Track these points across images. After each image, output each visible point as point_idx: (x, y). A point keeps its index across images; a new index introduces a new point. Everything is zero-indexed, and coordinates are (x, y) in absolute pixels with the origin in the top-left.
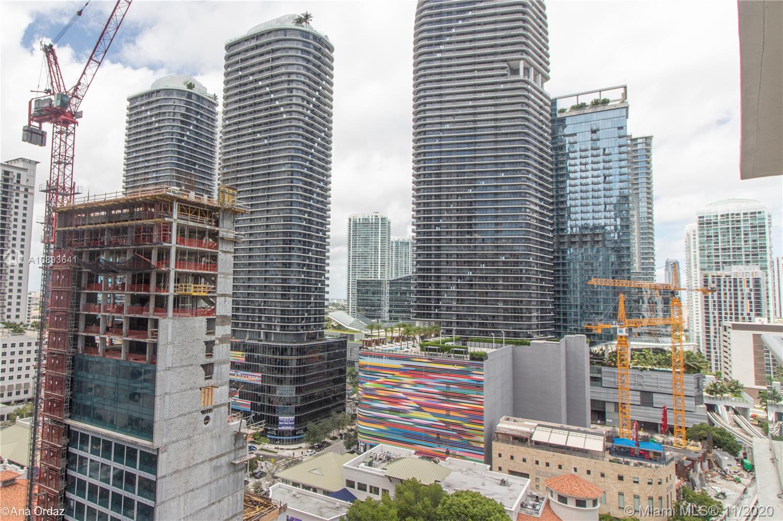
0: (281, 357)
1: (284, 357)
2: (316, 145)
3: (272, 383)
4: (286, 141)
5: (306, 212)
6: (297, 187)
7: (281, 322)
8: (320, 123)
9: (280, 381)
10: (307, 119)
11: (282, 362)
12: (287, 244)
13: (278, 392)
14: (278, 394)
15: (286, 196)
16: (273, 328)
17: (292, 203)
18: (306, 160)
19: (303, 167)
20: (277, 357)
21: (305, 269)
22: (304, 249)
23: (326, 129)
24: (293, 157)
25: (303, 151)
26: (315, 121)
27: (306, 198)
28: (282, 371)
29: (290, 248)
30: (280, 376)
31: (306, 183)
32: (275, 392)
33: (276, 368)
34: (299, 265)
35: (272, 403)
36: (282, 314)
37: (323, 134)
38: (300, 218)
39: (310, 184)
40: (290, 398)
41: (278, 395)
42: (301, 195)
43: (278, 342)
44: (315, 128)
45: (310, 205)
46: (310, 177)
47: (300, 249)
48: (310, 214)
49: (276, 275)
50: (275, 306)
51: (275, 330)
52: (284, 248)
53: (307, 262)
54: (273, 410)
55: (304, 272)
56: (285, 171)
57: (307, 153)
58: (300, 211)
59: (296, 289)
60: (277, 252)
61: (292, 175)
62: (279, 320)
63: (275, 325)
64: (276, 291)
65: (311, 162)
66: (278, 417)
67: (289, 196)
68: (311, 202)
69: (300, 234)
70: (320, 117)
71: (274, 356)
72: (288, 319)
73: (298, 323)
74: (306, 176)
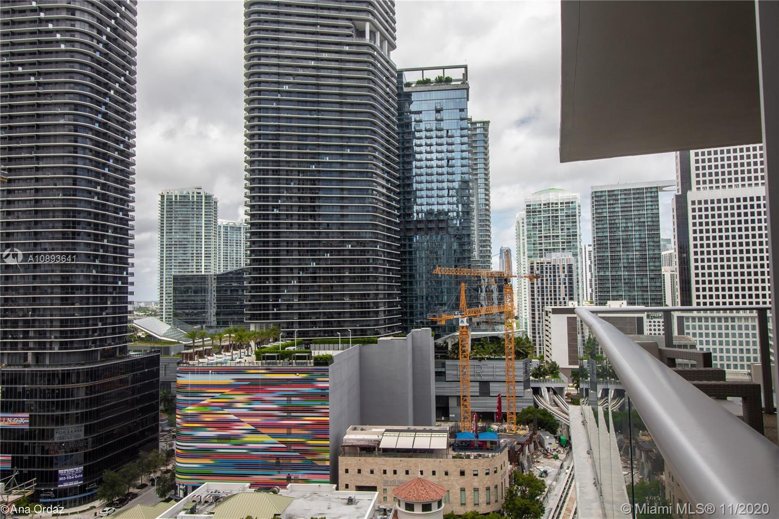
0: (61, 386)
1: (66, 386)
2: (112, 92)
3: (48, 424)
4: (66, 83)
5: (98, 184)
6: (84, 148)
7: (61, 338)
8: (117, 63)
9: (60, 421)
10: (97, 55)
11: (63, 393)
12: (69, 228)
13: (56, 435)
14: (57, 438)
15: (66, 160)
16: (48, 346)
17: (76, 171)
18: (98, 112)
19: (93, 120)
20: (55, 386)
21: (97, 263)
22: (96, 235)
23: (127, 73)
24: (76, 107)
25: (92, 99)
26: (110, 59)
27: (97, 165)
28: (62, 406)
29: (73, 233)
30: (59, 413)
31: (97, 144)
32: (52, 436)
33: (53, 402)
34: (88, 256)
35: (47, 452)
36: (61, 327)
37: (122, 79)
38: (89, 192)
39: (104, 146)
40: (76, 441)
41: (56, 440)
42: (91, 160)
43: (56, 366)
44: (111, 69)
45: (104, 175)
46: (104, 135)
47: (89, 234)
48: (104, 186)
49: (53, 271)
50: (52, 316)
51: (51, 349)
52: (63, 233)
53: (101, 253)
54: (50, 462)
55: (96, 267)
56: (64, 125)
57: (99, 103)
58: (90, 181)
59: (84, 291)
60: (53, 239)
61: (76, 131)
62: (58, 335)
63: (51, 342)
64: (52, 293)
65: (105, 115)
66: (57, 471)
67: (71, 160)
68: (106, 171)
69: (89, 213)
70: (118, 55)
71: (51, 386)
72: (72, 331)
73: (87, 337)
74: (97, 133)
